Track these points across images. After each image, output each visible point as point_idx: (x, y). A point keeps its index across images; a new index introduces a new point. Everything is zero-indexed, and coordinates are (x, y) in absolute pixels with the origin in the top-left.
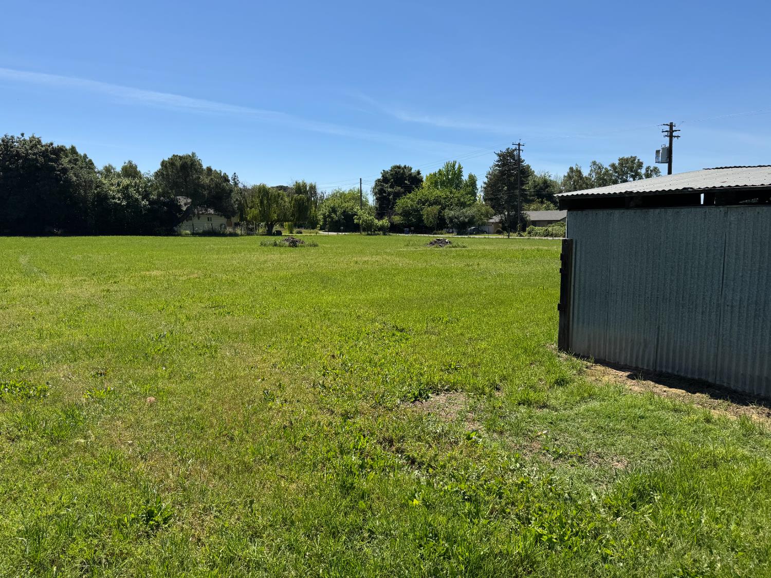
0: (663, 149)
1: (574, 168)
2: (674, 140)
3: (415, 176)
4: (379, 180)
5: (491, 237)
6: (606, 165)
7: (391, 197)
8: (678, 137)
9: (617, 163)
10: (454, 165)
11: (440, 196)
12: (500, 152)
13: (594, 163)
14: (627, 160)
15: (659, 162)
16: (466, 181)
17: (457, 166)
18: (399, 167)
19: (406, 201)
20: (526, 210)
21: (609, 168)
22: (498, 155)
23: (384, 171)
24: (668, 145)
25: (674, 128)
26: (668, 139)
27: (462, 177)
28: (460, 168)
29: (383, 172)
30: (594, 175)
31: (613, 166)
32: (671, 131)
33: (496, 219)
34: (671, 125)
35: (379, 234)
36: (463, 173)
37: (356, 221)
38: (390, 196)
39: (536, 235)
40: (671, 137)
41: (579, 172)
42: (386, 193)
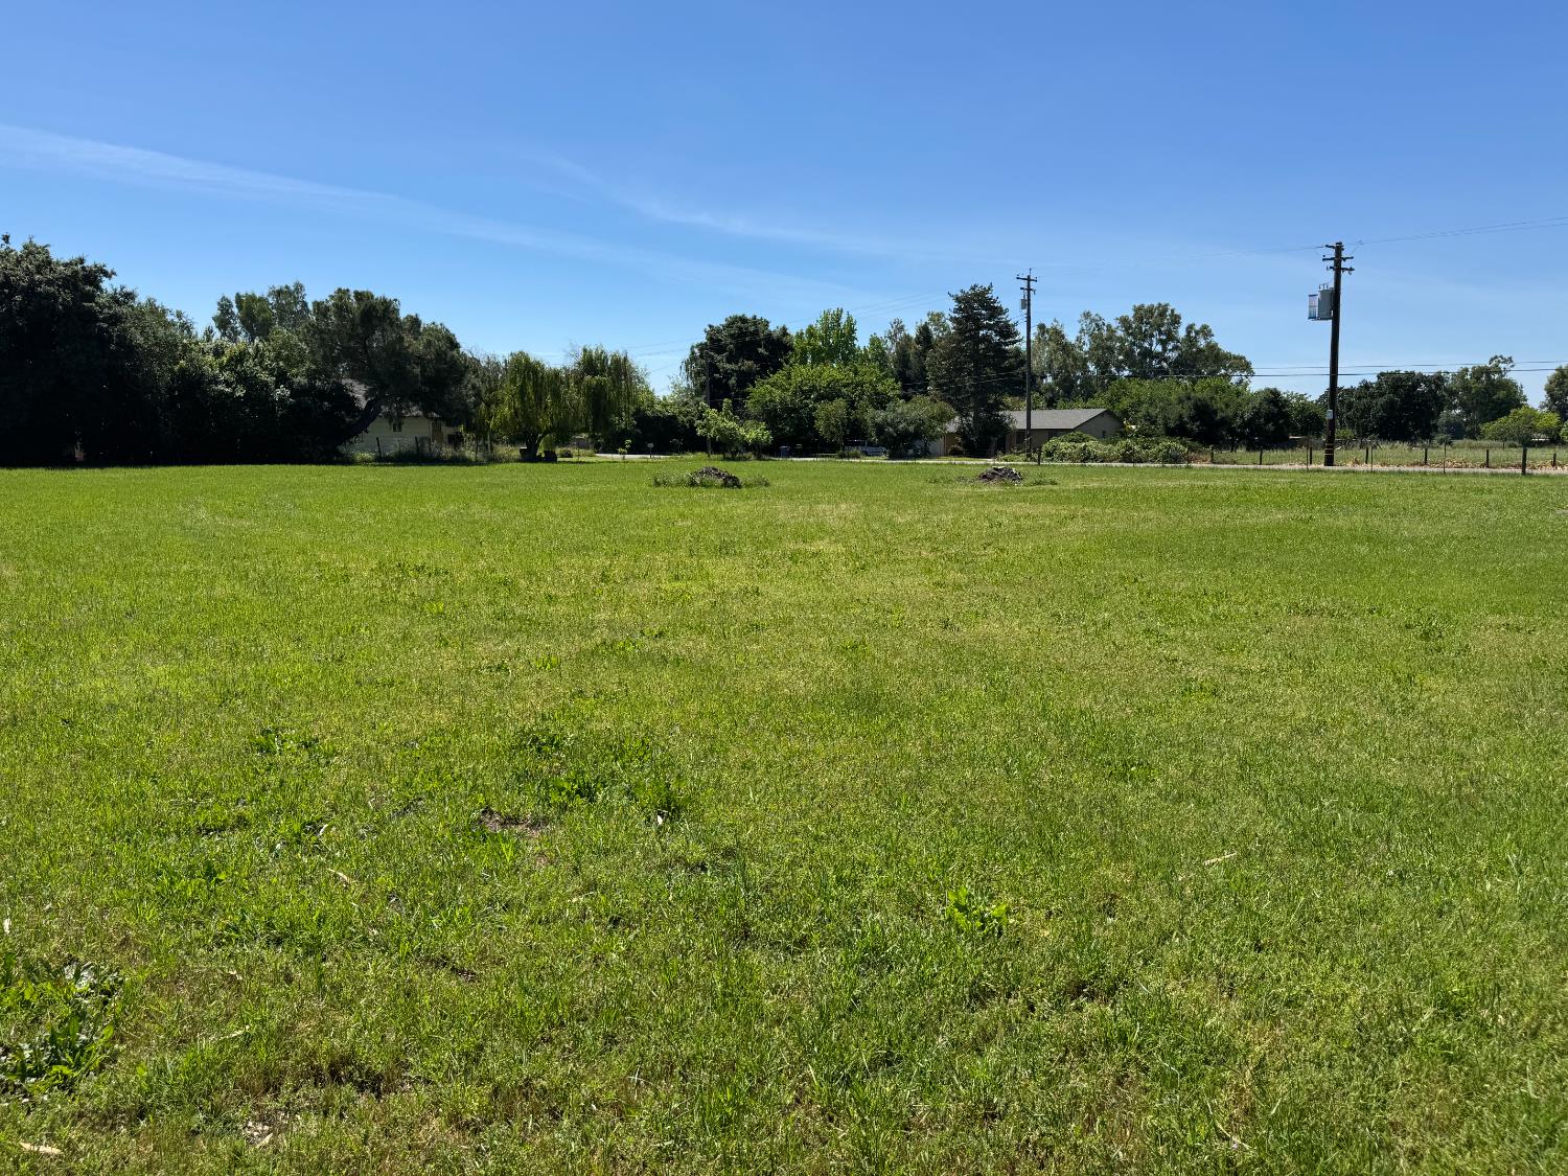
0: (1323, 292)
1: (1048, 326)
2: (1344, 275)
3: (779, 339)
4: (702, 347)
5: (969, 463)
6: (1111, 319)
7: (733, 381)
8: (1351, 269)
9: (1130, 314)
10: (839, 317)
11: (838, 381)
12: (960, 294)
13: (1087, 315)
14: (1150, 310)
15: (1314, 318)
16: (865, 349)
17: (843, 320)
18: (743, 320)
19: (768, 390)
20: (1008, 408)
21: (1115, 325)
23: (710, 326)
24: (1332, 285)
25: (1344, 255)
26: (1332, 273)
27: (855, 342)
28: (849, 320)
29: (708, 329)
30: (1086, 339)
31: (1124, 321)
32: (1338, 259)
33: (952, 427)
34: (1339, 248)
35: (746, 459)
36: (857, 334)
37: (699, 432)
38: (729, 379)
39: (1063, 457)
40: (1338, 270)
41: (1057, 335)
42: (720, 373)
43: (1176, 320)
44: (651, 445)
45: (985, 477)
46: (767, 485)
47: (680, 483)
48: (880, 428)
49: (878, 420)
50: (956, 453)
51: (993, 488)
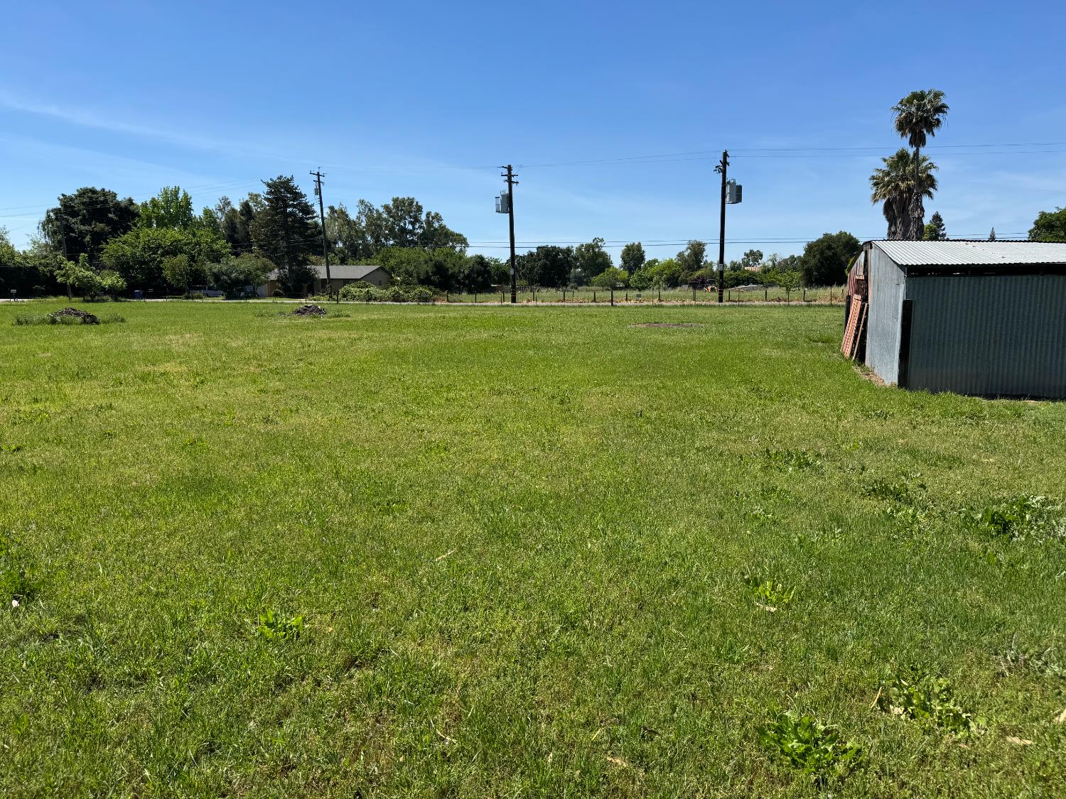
0: (503, 196)
1: (336, 208)
2: (514, 185)
3: (126, 207)
4: (56, 211)
5: (287, 302)
6: (378, 206)
7: (88, 238)
8: (517, 182)
9: (391, 203)
10: (177, 192)
11: (180, 241)
12: (270, 182)
13: (362, 202)
14: (403, 201)
15: (499, 212)
16: (200, 218)
17: (181, 195)
18: (93, 191)
19: (115, 247)
20: (313, 264)
21: (381, 210)
22: (269, 185)
23: (63, 195)
24: (507, 192)
25: (513, 173)
26: (507, 183)
27: (192, 212)
28: (186, 195)
29: (61, 197)
30: (363, 218)
31: (386, 207)
32: (510, 176)
33: (273, 276)
34: (509, 168)
35: (104, 301)
36: (193, 206)
37: (59, 280)
38: (85, 238)
39: (354, 298)
40: (510, 182)
41: (343, 214)
42: (75, 233)
43: (419, 209)
44: (14, 291)
45: (298, 312)
46: (123, 320)
47: (43, 322)
48: (217, 277)
49: (215, 270)
50: (277, 295)
51: (306, 320)
